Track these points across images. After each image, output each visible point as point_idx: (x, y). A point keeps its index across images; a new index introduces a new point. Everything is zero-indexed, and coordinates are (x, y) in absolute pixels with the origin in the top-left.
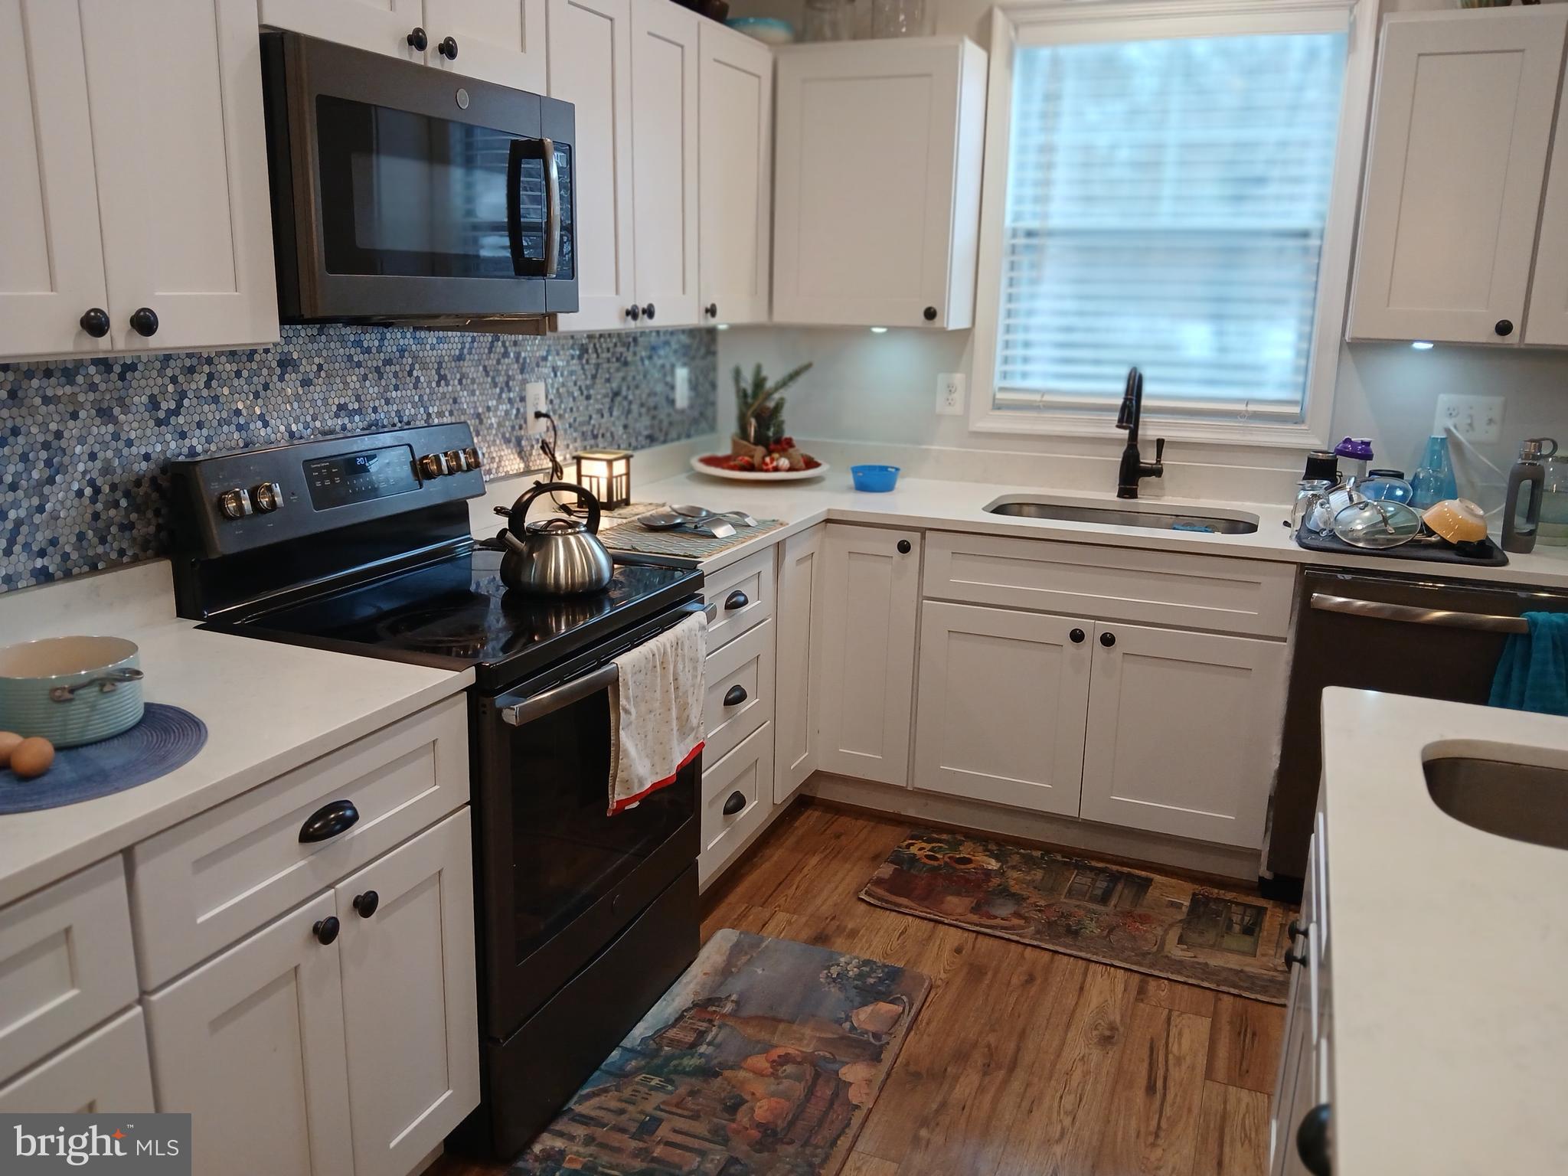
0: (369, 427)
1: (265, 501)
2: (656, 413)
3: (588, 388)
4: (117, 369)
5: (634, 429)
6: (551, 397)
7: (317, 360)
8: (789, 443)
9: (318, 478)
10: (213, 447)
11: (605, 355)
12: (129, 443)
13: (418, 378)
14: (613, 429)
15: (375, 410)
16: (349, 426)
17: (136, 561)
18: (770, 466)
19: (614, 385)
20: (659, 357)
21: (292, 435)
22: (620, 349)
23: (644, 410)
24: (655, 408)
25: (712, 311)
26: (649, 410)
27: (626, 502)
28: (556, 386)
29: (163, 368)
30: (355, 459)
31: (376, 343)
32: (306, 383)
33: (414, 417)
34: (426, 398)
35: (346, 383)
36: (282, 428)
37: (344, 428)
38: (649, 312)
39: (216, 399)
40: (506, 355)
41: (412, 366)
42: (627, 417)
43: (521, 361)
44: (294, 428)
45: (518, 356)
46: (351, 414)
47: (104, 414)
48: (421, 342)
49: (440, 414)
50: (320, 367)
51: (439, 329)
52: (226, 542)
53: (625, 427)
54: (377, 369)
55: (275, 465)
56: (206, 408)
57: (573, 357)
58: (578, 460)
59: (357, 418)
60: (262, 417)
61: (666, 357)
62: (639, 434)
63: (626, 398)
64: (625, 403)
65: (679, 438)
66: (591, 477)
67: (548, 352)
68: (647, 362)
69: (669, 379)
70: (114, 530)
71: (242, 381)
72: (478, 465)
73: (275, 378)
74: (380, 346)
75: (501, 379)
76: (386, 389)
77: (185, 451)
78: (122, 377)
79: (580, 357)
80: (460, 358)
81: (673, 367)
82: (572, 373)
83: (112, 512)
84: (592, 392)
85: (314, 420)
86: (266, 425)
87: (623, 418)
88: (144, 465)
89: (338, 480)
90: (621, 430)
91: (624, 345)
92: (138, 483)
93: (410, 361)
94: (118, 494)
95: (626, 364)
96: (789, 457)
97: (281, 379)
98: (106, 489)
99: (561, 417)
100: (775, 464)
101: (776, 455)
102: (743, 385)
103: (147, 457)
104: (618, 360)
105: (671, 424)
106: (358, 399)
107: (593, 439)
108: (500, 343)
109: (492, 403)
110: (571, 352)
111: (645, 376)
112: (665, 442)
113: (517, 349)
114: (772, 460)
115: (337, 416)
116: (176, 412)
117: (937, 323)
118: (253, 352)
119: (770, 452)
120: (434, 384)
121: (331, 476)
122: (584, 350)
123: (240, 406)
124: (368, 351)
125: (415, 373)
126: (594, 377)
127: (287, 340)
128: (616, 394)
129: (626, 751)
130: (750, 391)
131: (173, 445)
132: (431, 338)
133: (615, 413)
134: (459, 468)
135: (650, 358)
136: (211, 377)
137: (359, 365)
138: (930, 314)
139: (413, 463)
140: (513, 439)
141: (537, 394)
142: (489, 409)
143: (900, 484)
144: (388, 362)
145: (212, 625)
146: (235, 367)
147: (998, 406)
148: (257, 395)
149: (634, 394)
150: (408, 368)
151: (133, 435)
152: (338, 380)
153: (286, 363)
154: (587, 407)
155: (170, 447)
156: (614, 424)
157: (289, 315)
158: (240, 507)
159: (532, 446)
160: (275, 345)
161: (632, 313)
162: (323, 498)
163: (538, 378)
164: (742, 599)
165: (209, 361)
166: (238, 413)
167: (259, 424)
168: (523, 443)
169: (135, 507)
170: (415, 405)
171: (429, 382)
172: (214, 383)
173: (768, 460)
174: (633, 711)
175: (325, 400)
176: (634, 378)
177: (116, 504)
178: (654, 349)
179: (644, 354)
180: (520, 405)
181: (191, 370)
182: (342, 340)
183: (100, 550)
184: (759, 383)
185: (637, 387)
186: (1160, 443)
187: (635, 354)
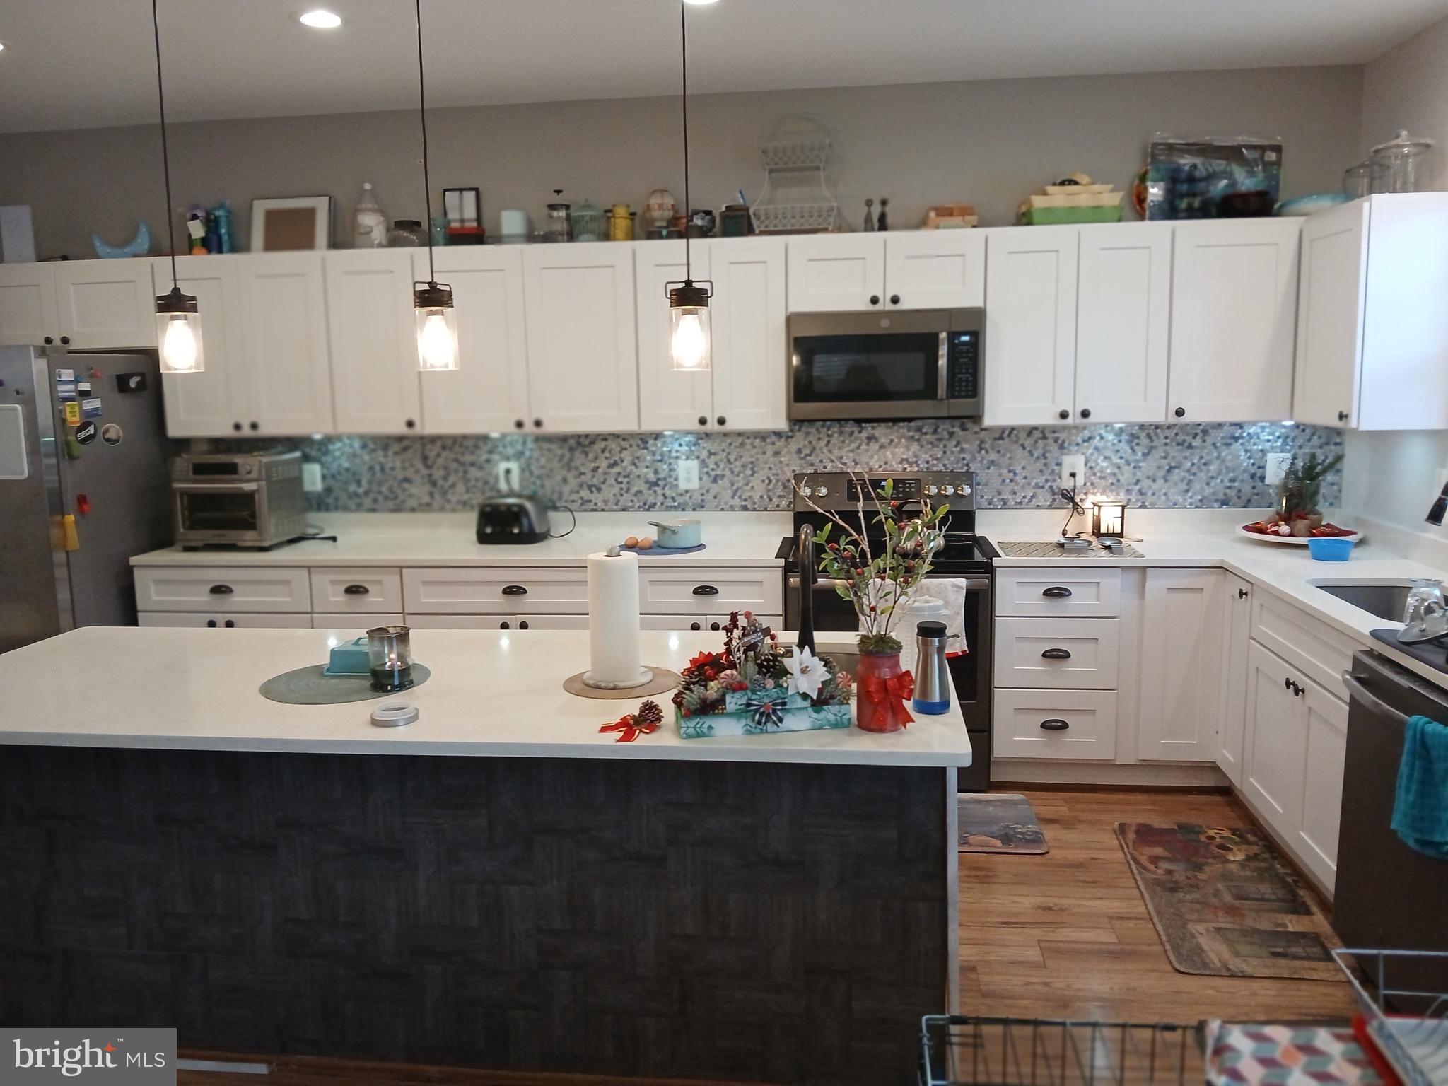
2: (1232, 485)
5: (1197, 493)
6: (1091, 464)
9: (854, 488)
11: (1164, 441)
13: (963, 449)
14: (1169, 491)
17: (782, 510)
19: (1172, 462)
20: (1243, 444)
22: (1182, 438)
23: (1213, 481)
24: (1232, 481)
25: (1180, 413)
26: (1221, 482)
34: (967, 458)
38: (1084, 414)
40: (1043, 438)
42: (1188, 484)
43: (1060, 442)
45: (1056, 439)
53: (1185, 491)
61: (1252, 445)
62: (1206, 497)
63: (1187, 471)
64: (1187, 475)
65: (1269, 506)
69: (1256, 461)
75: (1038, 452)
77: (812, 471)
80: (1000, 438)
81: (1263, 451)
82: (1117, 451)
84: (1142, 464)
87: (1182, 484)
88: (792, 474)
90: (1178, 493)
92: (789, 481)
93: (957, 439)
99: (1102, 478)
104: (1180, 445)
105: (1255, 494)
112: (1245, 507)
114: (1274, 526)
133: (1172, 479)
135: (1228, 444)
140: (1047, 487)
141: (1075, 462)
148: (852, 451)
150: (955, 442)
151: (789, 462)
156: (1169, 487)
163: (1077, 453)
164: (1066, 593)
171: (971, 451)
176: (1201, 458)
178: (1234, 438)
179: (1217, 441)
180: (1055, 468)
187: (1204, 441)
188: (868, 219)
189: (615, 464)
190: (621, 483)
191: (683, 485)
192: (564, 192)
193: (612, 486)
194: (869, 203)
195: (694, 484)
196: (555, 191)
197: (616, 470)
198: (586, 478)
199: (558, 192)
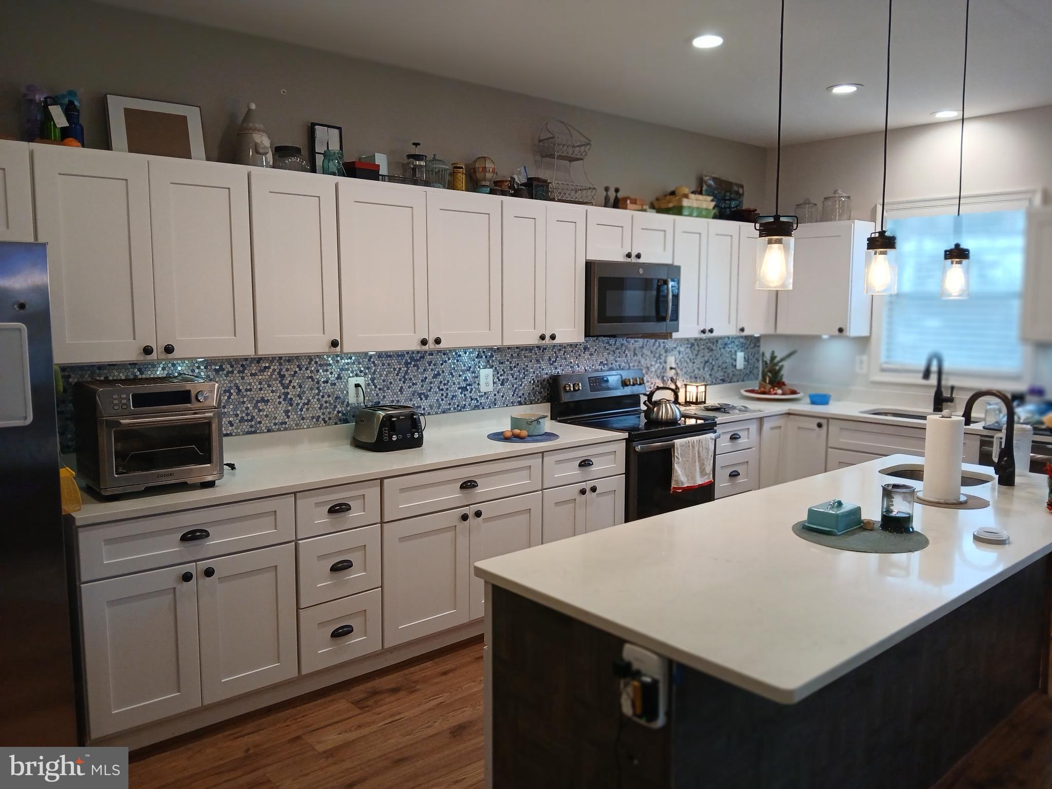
0: (610, 369)
1: (577, 388)
2: (726, 370)
3: (694, 359)
4: (542, 349)
5: (715, 376)
6: (677, 362)
7: (595, 348)
8: (784, 384)
9: (592, 383)
10: (564, 372)
11: (703, 347)
12: (543, 369)
13: (627, 354)
14: (705, 376)
15: (612, 364)
16: (603, 368)
17: (541, 402)
18: (773, 393)
19: (706, 359)
20: (729, 348)
21: (586, 370)
22: (709, 344)
23: (720, 369)
24: (726, 368)
25: (742, 330)
26: (722, 369)
27: (704, 402)
28: (680, 358)
29: (553, 349)
30: (603, 378)
31: (614, 343)
32: (591, 355)
33: (624, 367)
34: (629, 361)
35: (603, 355)
36: (583, 368)
37: (601, 369)
38: (711, 331)
39: (565, 359)
40: (659, 346)
41: (625, 350)
42: (711, 371)
43: (666, 348)
44: (586, 368)
45: (664, 347)
46: (604, 365)
47: (538, 361)
48: (628, 342)
49: (634, 366)
50: (596, 350)
51: (635, 338)
52: (565, 398)
53: (710, 375)
54: (613, 351)
55: (580, 377)
56: (563, 361)
57: (687, 347)
58: (686, 385)
59: (606, 366)
60: (578, 364)
61: (732, 348)
62: (717, 378)
63: (711, 364)
64: (711, 366)
65: (738, 381)
66: (690, 392)
67: (677, 345)
68: (722, 350)
69: (733, 357)
70: (537, 393)
71: (573, 353)
72: (643, 383)
73: (582, 353)
74: (615, 343)
75: (657, 355)
76: (616, 357)
77: (556, 373)
78: (543, 351)
79: (691, 348)
80: (642, 347)
81: (736, 351)
82: (686, 353)
83: (537, 388)
84: (695, 361)
85: (592, 366)
86: (579, 367)
87: (709, 371)
88: (546, 376)
89: (598, 384)
90: (708, 377)
91: (711, 343)
92: (544, 381)
93: (624, 348)
94: (539, 383)
95: (712, 350)
96: (782, 390)
97: (584, 353)
98: (536, 381)
99: (681, 370)
100: (775, 392)
101: (776, 388)
102: (765, 359)
103: (547, 374)
104: (708, 349)
105: (734, 375)
106: (607, 360)
107: (695, 378)
108: (657, 343)
109: (653, 363)
110: (687, 346)
111: (721, 355)
112: (730, 382)
113: (665, 344)
114: (774, 390)
115: (600, 365)
116: (555, 362)
117: (844, 333)
118: (577, 345)
119: (773, 387)
120: (632, 356)
121: (596, 383)
122: (693, 345)
123: (572, 361)
124: (611, 345)
125: (626, 352)
126: (697, 355)
127: (587, 342)
128: (706, 362)
129: (676, 470)
130: (768, 362)
131: (553, 371)
132: (632, 341)
133: (706, 369)
134: (637, 384)
135: (724, 348)
136: (565, 352)
137: (608, 349)
138: (841, 330)
139: (622, 381)
140: (661, 377)
141: (671, 361)
142: (652, 365)
143: (831, 402)
144: (617, 349)
145: (560, 421)
146: (571, 349)
147: (883, 370)
148: (577, 358)
149: (715, 362)
150: (624, 351)
151: (544, 367)
152: (601, 354)
153: (586, 348)
154: (693, 367)
155: (554, 372)
156: (705, 374)
157: (587, 335)
158: (570, 389)
159: (668, 380)
160: (583, 343)
161: (704, 332)
162: (593, 389)
163: (672, 355)
164: (738, 436)
165: (565, 347)
166: (571, 362)
167: (577, 366)
168: (665, 378)
169: (543, 387)
170: (625, 363)
171: (630, 356)
172: (566, 354)
173: (772, 390)
174: (680, 458)
175: (596, 360)
176: (716, 356)
177: (538, 386)
178: (726, 344)
179: (721, 346)
180: (664, 365)
181: (560, 350)
182: (603, 342)
183: (534, 398)
184: (773, 357)
185: (717, 359)
186: (953, 388)
187: (716, 346)
188: (607, 198)
189: (438, 374)
190: (442, 390)
191: (483, 389)
192: (421, 145)
193: (436, 393)
194: (607, 189)
195: (490, 388)
196: (414, 144)
197: (440, 378)
198: (418, 388)
199: (416, 144)
